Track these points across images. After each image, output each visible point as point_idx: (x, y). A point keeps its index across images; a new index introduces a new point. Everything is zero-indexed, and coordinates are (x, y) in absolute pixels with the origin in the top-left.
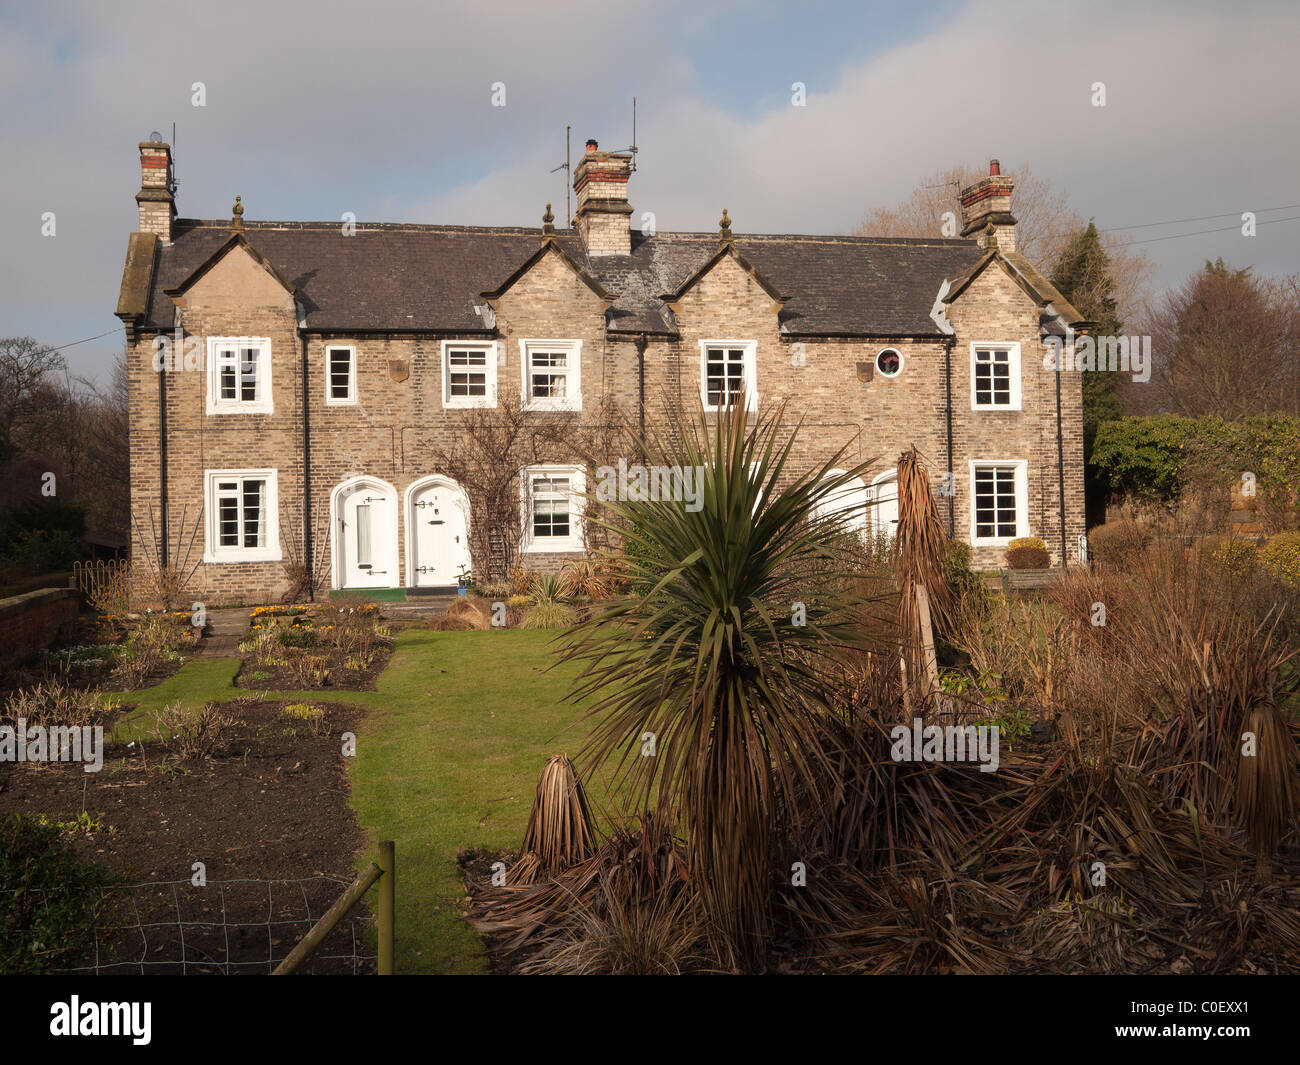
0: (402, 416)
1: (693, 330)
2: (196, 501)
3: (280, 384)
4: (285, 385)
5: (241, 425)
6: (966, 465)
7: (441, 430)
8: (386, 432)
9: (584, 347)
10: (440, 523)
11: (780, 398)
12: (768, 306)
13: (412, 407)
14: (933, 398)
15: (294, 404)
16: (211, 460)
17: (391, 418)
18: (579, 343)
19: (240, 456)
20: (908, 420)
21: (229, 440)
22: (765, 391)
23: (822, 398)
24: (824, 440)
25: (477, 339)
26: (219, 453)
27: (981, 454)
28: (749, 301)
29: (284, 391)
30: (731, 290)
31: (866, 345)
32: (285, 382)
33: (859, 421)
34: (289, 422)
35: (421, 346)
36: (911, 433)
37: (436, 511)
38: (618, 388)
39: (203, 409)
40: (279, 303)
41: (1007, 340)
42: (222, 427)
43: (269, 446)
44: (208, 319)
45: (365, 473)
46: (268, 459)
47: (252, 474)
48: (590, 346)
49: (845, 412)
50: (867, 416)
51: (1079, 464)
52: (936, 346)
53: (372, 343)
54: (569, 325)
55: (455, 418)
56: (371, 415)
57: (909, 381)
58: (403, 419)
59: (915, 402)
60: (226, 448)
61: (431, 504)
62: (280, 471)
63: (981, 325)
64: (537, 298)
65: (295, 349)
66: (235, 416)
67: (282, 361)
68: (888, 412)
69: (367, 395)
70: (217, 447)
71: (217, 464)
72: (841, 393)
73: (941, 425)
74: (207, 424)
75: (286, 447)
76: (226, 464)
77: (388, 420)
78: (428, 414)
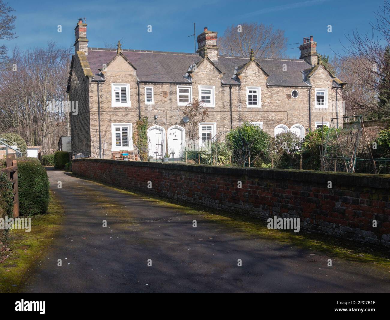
0: (166, 108)
1: (244, 84)
2: (109, 133)
3: (132, 98)
4: (133, 98)
5: (122, 110)
6: (314, 123)
7: (177, 112)
8: (162, 112)
9: (216, 88)
10: (176, 139)
11: (267, 104)
12: (264, 77)
13: (169, 105)
14: (306, 104)
15: (136, 104)
16: (113, 120)
17: (163, 108)
18: (214, 87)
19: (121, 119)
20: (300, 110)
21: (118, 115)
22: (263, 102)
23: (278, 104)
24: (279, 116)
25: (187, 85)
26: (115, 118)
27: (318, 120)
28: (259, 76)
29: (134, 100)
30: (254, 72)
31: (289, 89)
32: (134, 97)
33: (287, 110)
34: (135, 109)
35: (172, 87)
36: (301, 114)
37: (175, 136)
38: (225, 100)
39: (111, 105)
40: (132, 73)
41: (324, 88)
42: (116, 111)
43: (129, 116)
44: (112, 78)
45: (156, 125)
46: (129, 120)
47: (125, 125)
48: (218, 88)
49: (284, 108)
50: (289, 109)
51: (342, 123)
52: (306, 89)
53: (158, 86)
54: (212, 81)
55: (181, 108)
56: (158, 107)
57: (300, 99)
58: (167, 109)
59: (301, 105)
60: (117, 117)
61: (174, 134)
62: (133, 124)
63: (318, 84)
64: (203, 74)
65: (136, 87)
66: (120, 107)
67: (133, 91)
68: (294, 108)
69: (157, 101)
70: (115, 117)
71: (115, 121)
72: (282, 102)
73: (308, 112)
74: (112, 110)
75: (134, 117)
76: (117, 122)
77: (162, 109)
78: (174, 107)
